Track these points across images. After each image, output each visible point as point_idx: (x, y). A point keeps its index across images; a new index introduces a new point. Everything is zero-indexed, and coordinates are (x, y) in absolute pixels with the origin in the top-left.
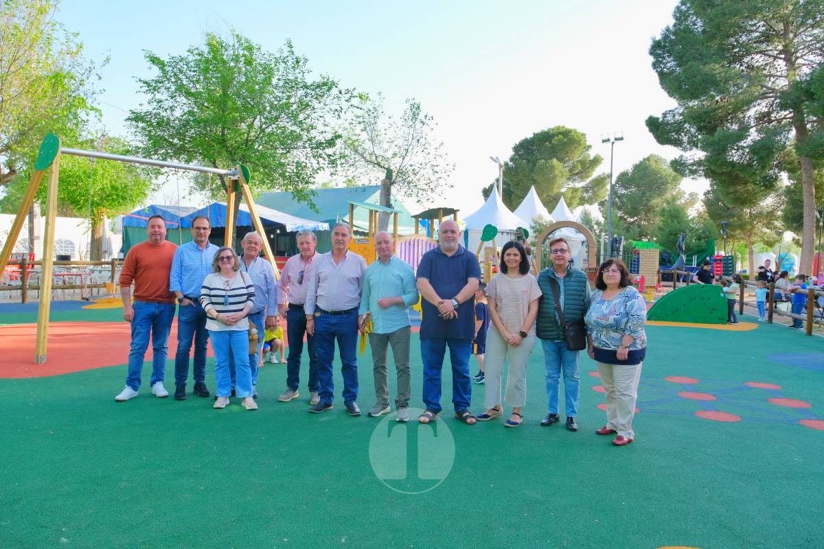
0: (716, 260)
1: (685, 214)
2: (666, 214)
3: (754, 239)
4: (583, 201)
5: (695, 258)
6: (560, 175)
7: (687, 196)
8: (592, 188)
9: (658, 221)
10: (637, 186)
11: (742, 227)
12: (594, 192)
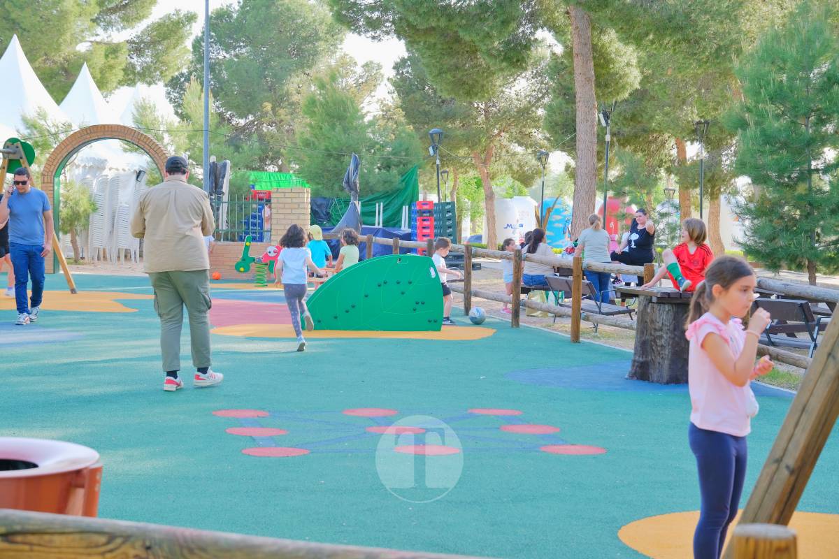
0: (421, 212)
1: (358, 111)
2: (318, 110)
3: (494, 167)
4: (131, 76)
5: (379, 206)
6: (77, 10)
7: (359, 70)
8: (153, 43)
9: (302, 126)
10: (250, 41)
11: (471, 141)
12: (156, 56)
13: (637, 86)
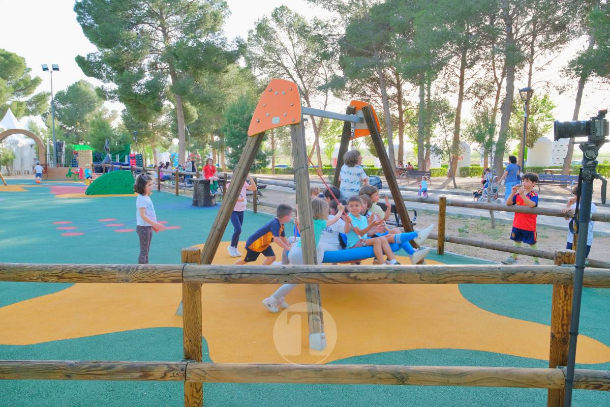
0: (131, 157)
1: (109, 125)
2: (96, 125)
3: (156, 143)
4: (28, 113)
5: (118, 156)
7: (110, 112)
8: (35, 102)
9: (90, 130)
10: (72, 102)
11: (148, 135)
12: (37, 106)
13: (197, 119)
